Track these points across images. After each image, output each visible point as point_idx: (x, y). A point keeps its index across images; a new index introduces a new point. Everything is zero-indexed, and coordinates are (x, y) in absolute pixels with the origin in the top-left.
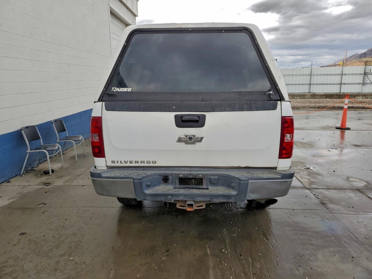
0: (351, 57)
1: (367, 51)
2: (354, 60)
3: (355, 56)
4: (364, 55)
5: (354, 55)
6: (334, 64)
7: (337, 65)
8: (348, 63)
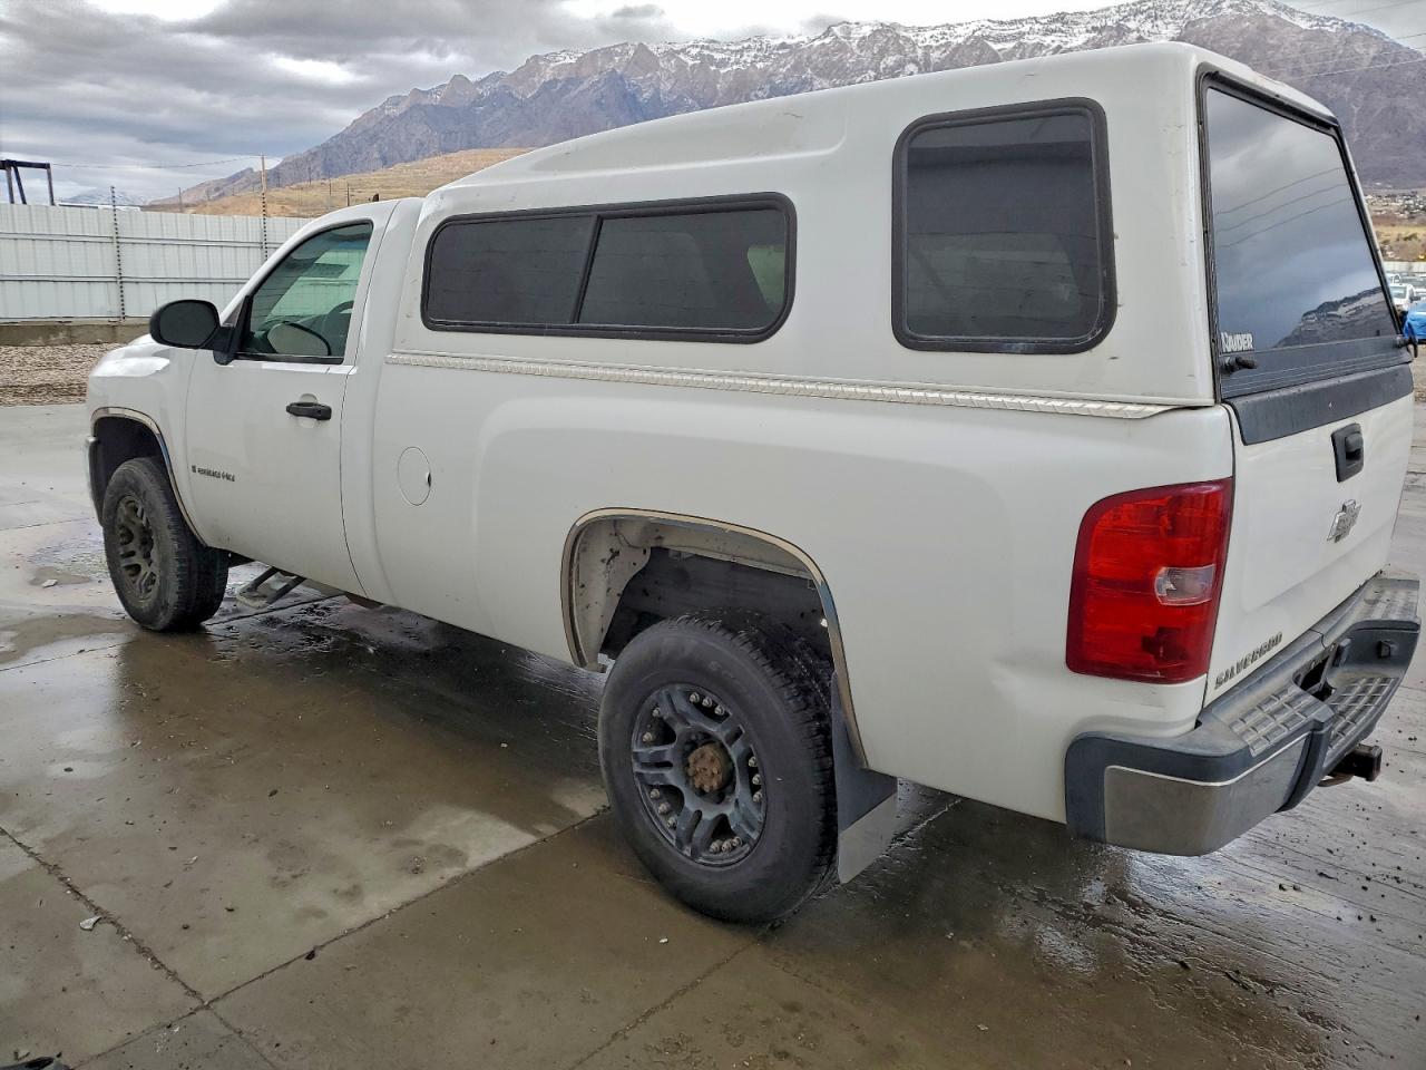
0: (234, 179)
1: (282, 165)
2: (244, 194)
3: (244, 178)
4: (275, 177)
5: (243, 173)
6: (176, 201)
7: (187, 206)
8: (226, 201)
